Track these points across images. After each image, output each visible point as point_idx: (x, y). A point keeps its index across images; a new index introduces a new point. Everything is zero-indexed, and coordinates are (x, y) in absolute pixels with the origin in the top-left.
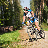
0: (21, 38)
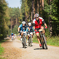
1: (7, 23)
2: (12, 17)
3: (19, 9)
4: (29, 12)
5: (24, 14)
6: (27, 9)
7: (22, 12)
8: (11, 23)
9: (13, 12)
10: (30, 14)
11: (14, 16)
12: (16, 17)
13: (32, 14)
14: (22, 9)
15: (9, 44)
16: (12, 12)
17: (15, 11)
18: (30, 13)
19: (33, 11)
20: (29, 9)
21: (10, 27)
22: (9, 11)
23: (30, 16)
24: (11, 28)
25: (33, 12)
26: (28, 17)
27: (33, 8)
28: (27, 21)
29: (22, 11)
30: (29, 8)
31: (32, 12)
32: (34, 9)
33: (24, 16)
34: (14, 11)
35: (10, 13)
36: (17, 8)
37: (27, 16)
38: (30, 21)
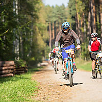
0: (38, 98)
1: (42, 35)
2: (52, 24)
3: (64, 8)
4: (83, 14)
5: (74, 17)
6: (80, 7)
7: (70, 14)
8: (51, 35)
9: (54, 15)
10: (87, 17)
11: (55, 22)
12: (58, 24)
13: (89, 17)
14: (70, 8)
15: (46, 76)
16: (50, 15)
17: (58, 11)
18: (86, 15)
19: (92, 11)
20: (84, 8)
21: (47, 42)
22: (46, 12)
23: (85, 22)
24: (50, 44)
25: (91, 13)
26: (81, 23)
27: (92, 5)
28: (80, 30)
29: (71, 11)
30: (84, 5)
31: (89, 14)
32: (93, 8)
33: (74, 22)
34: (55, 11)
35: (48, 16)
36: (61, 7)
37: (80, 21)
38: (85, 30)
